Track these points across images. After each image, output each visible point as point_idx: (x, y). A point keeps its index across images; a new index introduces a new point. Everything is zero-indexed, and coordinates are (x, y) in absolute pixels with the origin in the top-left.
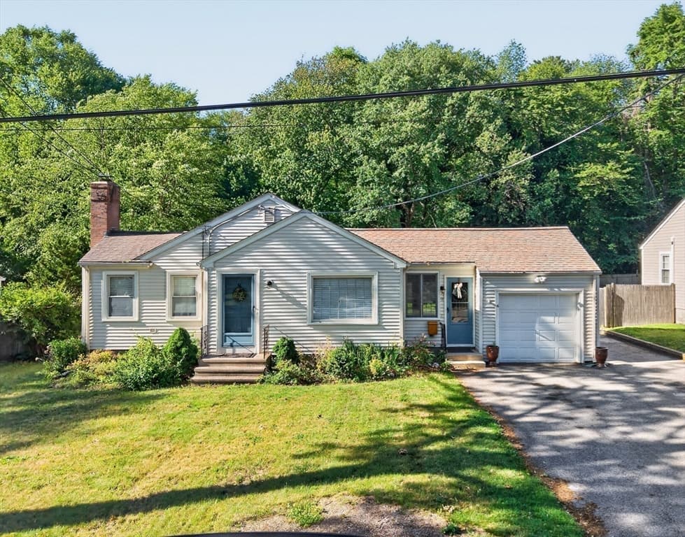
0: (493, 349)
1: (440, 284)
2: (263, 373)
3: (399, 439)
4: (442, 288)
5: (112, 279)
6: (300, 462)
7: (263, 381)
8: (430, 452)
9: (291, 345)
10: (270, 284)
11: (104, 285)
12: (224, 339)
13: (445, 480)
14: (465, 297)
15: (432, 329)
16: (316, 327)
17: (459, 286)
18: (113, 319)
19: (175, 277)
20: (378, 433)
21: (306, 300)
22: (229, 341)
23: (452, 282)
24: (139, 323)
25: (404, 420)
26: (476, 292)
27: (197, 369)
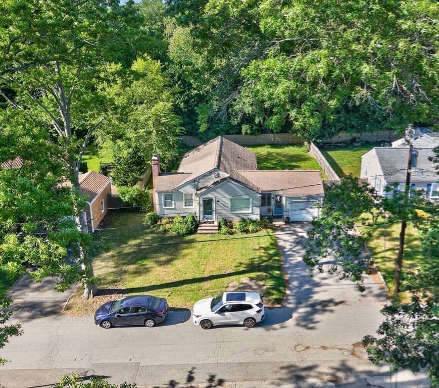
0: (288, 218)
1: (272, 196)
2: (218, 230)
3: (256, 261)
4: (273, 198)
5: (165, 195)
6: (236, 268)
7: (218, 233)
8: (263, 266)
9: (225, 220)
10: (218, 201)
11: (163, 196)
12: (204, 217)
13: (265, 274)
14: (281, 200)
15: (269, 210)
16: (232, 213)
17: (278, 197)
18: (166, 207)
19: (185, 194)
20: (252, 259)
21: (229, 206)
22: (206, 218)
23: (276, 196)
24: (175, 209)
25: (258, 254)
26: (284, 199)
27: (199, 228)
